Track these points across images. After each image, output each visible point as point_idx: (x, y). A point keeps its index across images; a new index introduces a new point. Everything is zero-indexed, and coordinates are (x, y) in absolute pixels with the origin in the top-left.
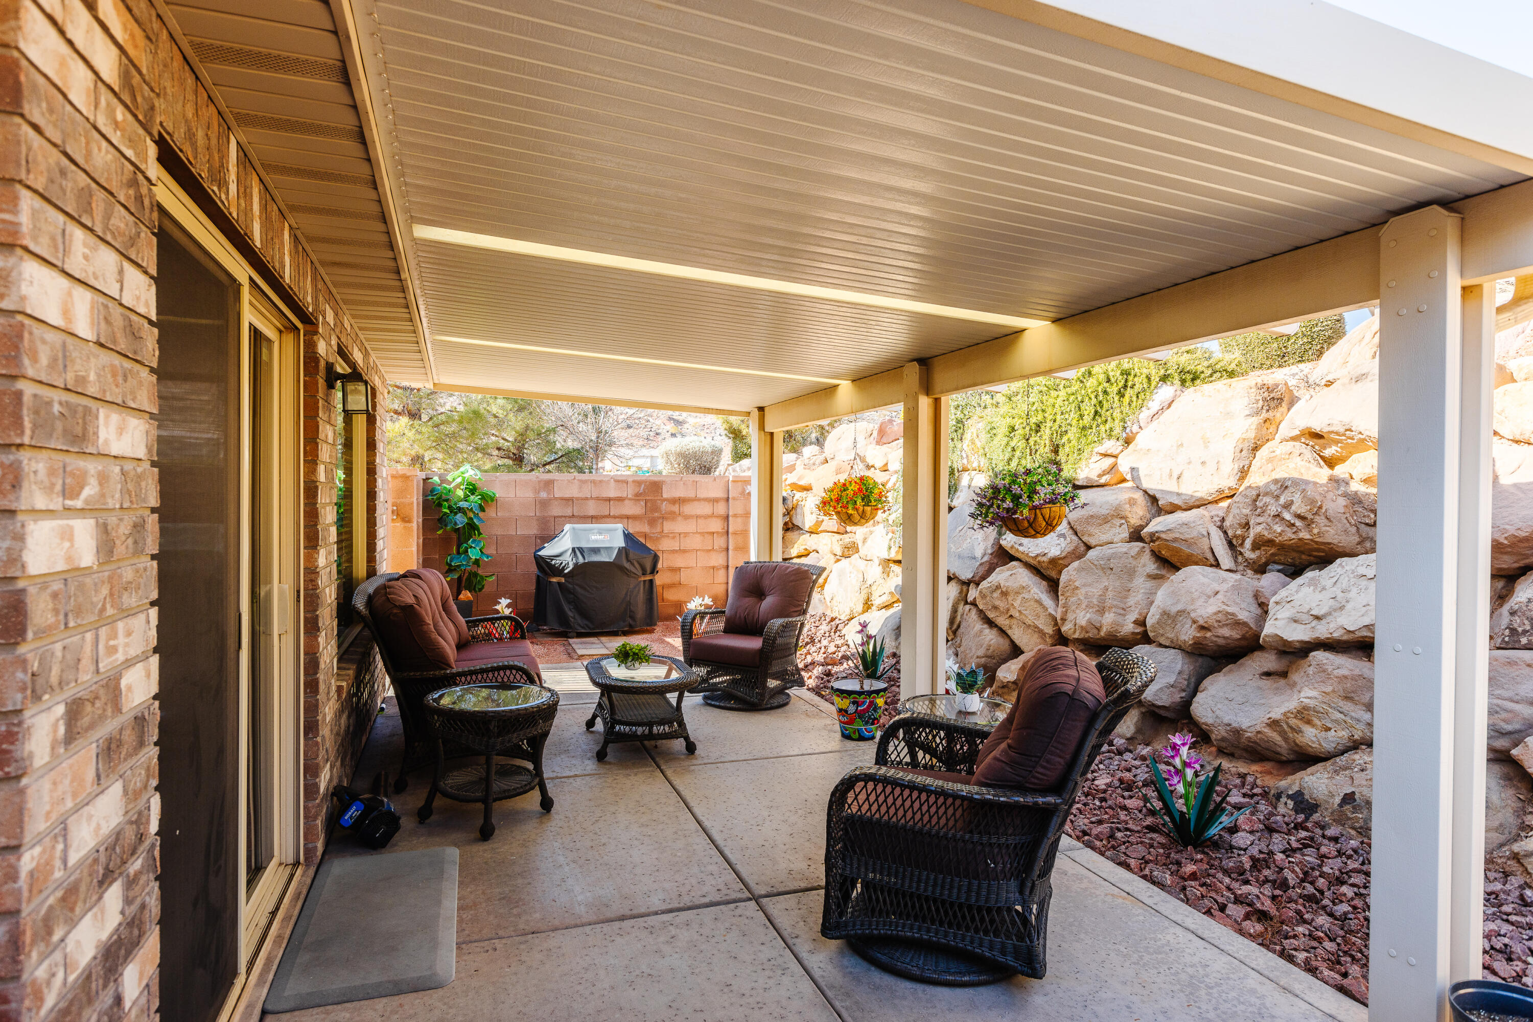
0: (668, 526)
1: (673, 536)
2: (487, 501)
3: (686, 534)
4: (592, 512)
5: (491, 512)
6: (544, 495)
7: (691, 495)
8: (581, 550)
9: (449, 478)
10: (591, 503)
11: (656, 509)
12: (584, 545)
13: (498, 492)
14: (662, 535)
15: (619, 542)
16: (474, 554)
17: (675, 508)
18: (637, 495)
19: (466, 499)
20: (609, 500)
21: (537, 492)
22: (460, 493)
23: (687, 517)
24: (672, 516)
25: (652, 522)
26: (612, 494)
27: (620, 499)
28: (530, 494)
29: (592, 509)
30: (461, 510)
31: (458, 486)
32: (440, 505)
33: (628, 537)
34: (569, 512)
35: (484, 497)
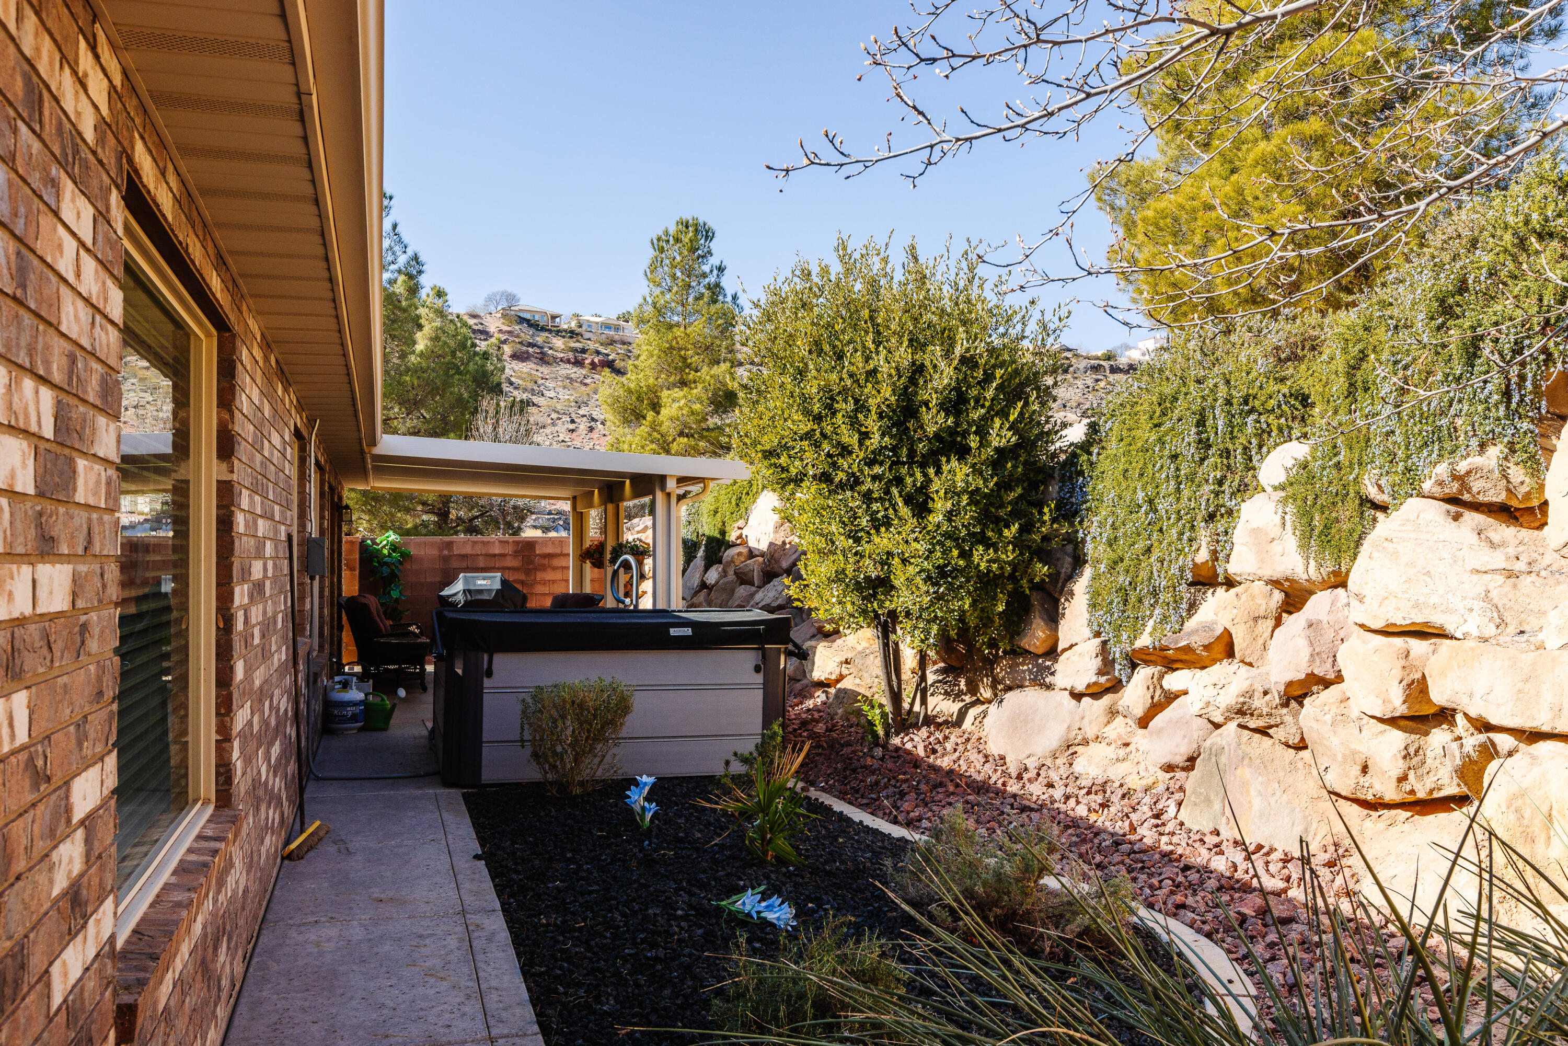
0: (540, 576)
1: (544, 583)
2: (405, 556)
3: (554, 581)
4: (481, 565)
5: (408, 566)
6: (446, 552)
7: (558, 551)
8: (470, 591)
9: (378, 541)
10: (481, 558)
11: (532, 562)
12: (472, 587)
13: (413, 551)
14: (535, 582)
15: (497, 586)
16: (395, 594)
17: (546, 562)
18: (516, 552)
19: (390, 555)
20: (495, 555)
21: (441, 550)
22: (385, 552)
23: (555, 569)
24: (543, 568)
25: (528, 572)
26: (497, 551)
27: (503, 555)
28: (435, 552)
29: (481, 563)
30: (386, 563)
31: (384, 547)
32: (372, 561)
33: (504, 582)
34: (464, 565)
35: (403, 555)
